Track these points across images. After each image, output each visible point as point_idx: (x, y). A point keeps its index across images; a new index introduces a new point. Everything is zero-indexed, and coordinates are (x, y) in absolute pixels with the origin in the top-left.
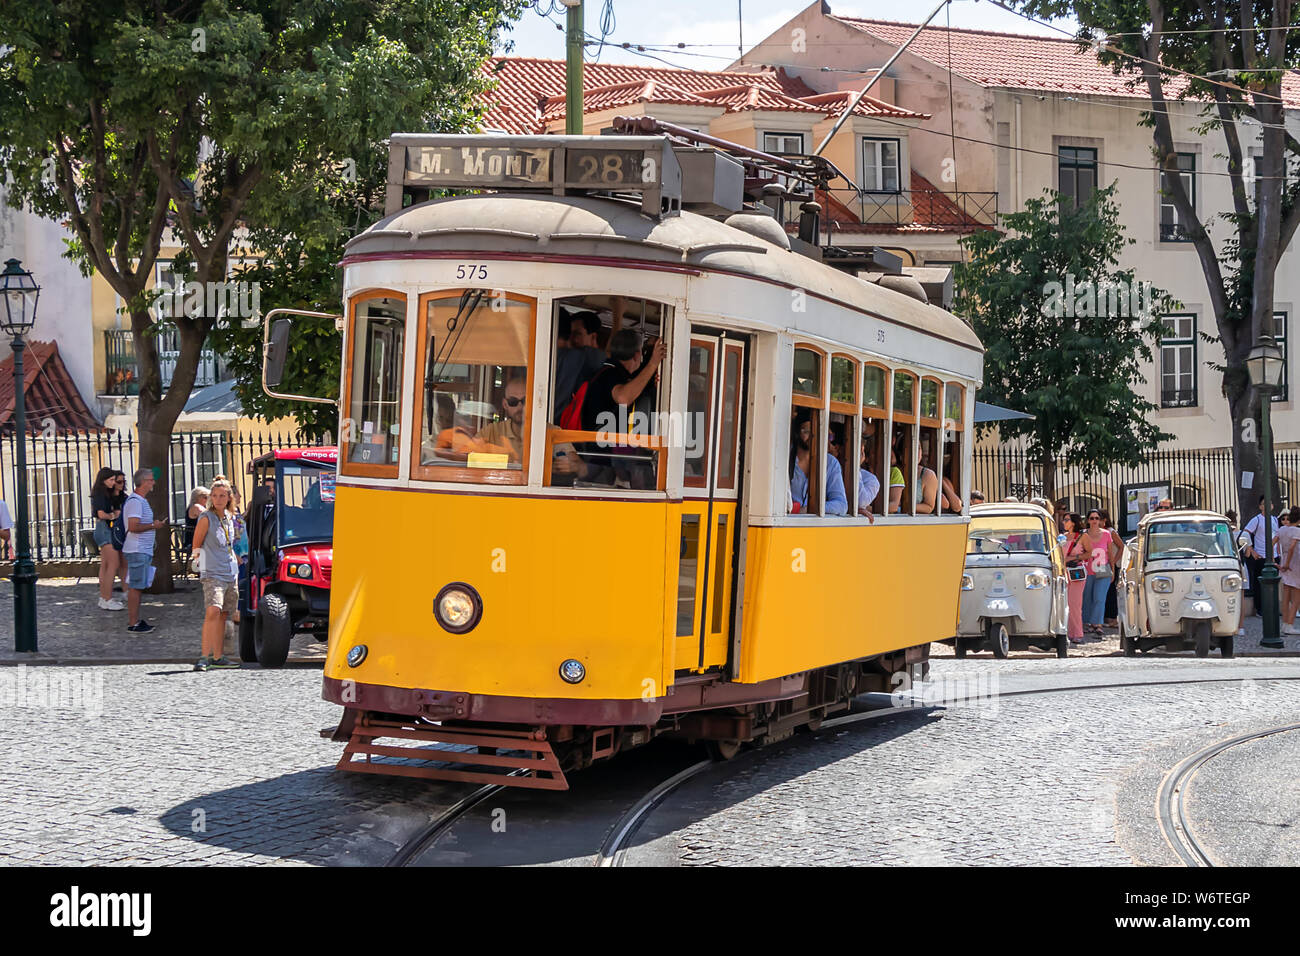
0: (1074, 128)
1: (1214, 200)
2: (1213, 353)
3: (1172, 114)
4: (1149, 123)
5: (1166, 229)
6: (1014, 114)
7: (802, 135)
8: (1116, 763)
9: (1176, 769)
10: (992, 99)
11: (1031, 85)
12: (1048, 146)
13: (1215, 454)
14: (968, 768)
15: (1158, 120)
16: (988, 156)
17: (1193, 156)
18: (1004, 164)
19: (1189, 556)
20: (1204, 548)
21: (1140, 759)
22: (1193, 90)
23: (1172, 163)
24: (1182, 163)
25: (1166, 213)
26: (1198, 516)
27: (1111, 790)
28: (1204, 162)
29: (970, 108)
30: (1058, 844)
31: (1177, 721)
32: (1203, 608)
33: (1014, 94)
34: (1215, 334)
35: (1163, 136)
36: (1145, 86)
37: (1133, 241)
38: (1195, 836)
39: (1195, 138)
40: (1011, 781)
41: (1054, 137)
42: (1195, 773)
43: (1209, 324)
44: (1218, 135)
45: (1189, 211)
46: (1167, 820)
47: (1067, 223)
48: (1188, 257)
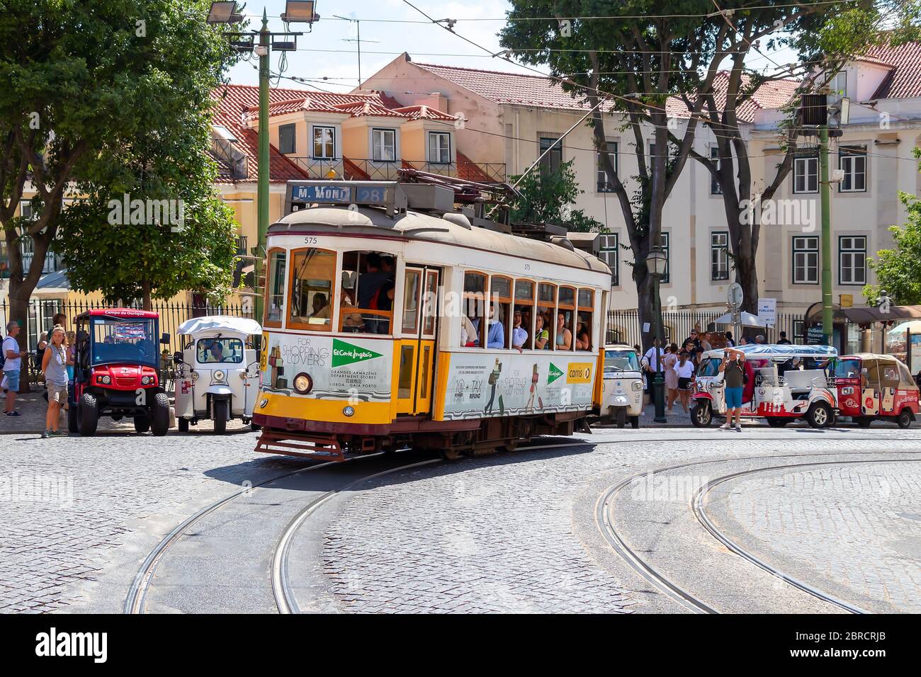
0: (548, 127)
1: (628, 169)
2: (627, 256)
3: (605, 120)
4: (592, 125)
5: (601, 186)
6: (514, 119)
7: (394, 130)
8: (572, 488)
9: (606, 492)
10: (503, 111)
11: (525, 103)
12: (534, 138)
13: (628, 313)
14: (489, 491)
15: (596, 123)
16: (500, 143)
17: (616, 144)
18: (509, 148)
19: (614, 370)
20: (622, 367)
21: (586, 486)
22: (616, 108)
23: (605, 148)
24: (610, 147)
25: (601, 176)
26: (618, 348)
27: (569, 504)
28: (623, 147)
29: (491, 116)
30: (539, 534)
31: (607, 465)
32: (622, 400)
33: (514, 107)
34: (629, 245)
35: (599, 132)
36: (588, 104)
37: (583, 192)
38: (616, 529)
39: (617, 133)
40: (513, 499)
41: (538, 132)
42: (617, 494)
43: (625, 239)
44: (630, 133)
45: (614, 175)
46: (601, 520)
47: (546, 180)
48: (614, 201)
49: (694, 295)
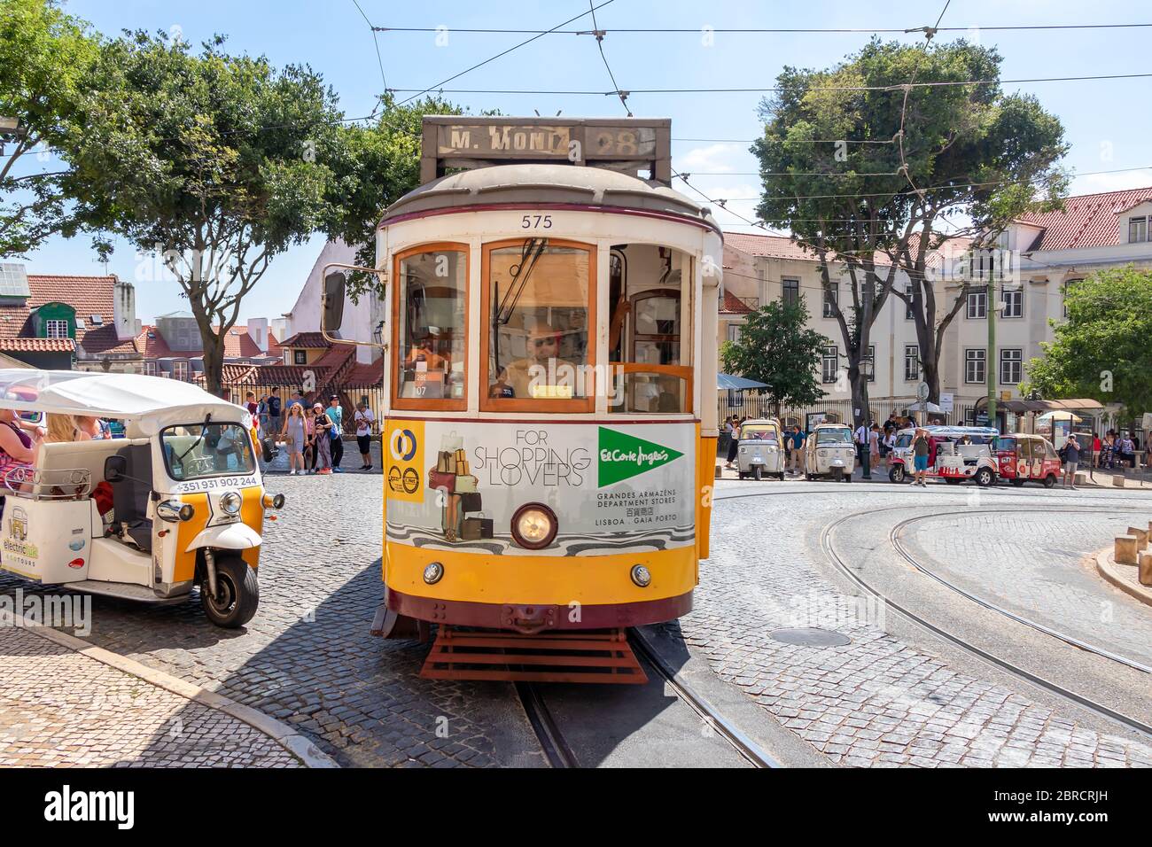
0: (790, 272)
1: (846, 301)
2: (844, 362)
3: (829, 267)
4: (820, 270)
5: (826, 313)
6: (765, 267)
8: (804, 523)
9: (827, 527)
10: (756, 260)
11: (773, 255)
12: (779, 280)
13: (844, 402)
14: (743, 523)
15: (823, 269)
16: (755, 283)
17: (837, 284)
18: (761, 287)
19: (834, 442)
20: (840, 439)
21: (813, 521)
22: (838, 257)
23: (829, 287)
24: (833, 287)
25: (826, 306)
26: (837, 427)
27: (802, 534)
28: (841, 286)
29: (748, 264)
30: (780, 554)
31: (828, 507)
32: (839, 463)
33: (766, 259)
34: (845, 355)
35: (825, 276)
36: (818, 256)
37: (810, 317)
38: (836, 553)
39: (840, 277)
40: (762, 529)
41: (782, 276)
42: (836, 528)
43: (843, 350)
44: (848, 276)
45: (835, 305)
46: (824, 546)
47: (786, 309)
48: (835, 323)
49: (892, 390)
